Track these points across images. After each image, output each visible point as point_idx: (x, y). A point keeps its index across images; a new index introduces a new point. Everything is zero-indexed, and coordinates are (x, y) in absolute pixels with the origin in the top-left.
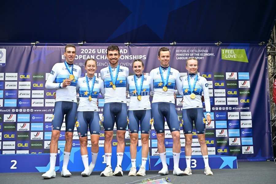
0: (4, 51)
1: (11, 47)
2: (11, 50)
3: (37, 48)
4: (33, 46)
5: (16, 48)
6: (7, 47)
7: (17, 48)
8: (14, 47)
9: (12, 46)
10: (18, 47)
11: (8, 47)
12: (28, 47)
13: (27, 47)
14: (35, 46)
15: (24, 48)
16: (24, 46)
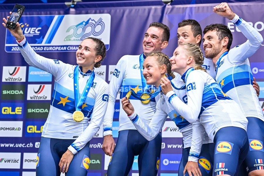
0: (106, 18)
1: (120, 11)
2: (121, 16)
3: (175, 10)
4: (165, 6)
5: (130, 11)
6: (113, 9)
7: (134, 10)
8: (127, 9)
9: (122, 9)
10: (136, 10)
11: (116, 11)
12: (156, 9)
13: (153, 7)
14: (171, 4)
15: (147, 11)
16: (147, 7)
